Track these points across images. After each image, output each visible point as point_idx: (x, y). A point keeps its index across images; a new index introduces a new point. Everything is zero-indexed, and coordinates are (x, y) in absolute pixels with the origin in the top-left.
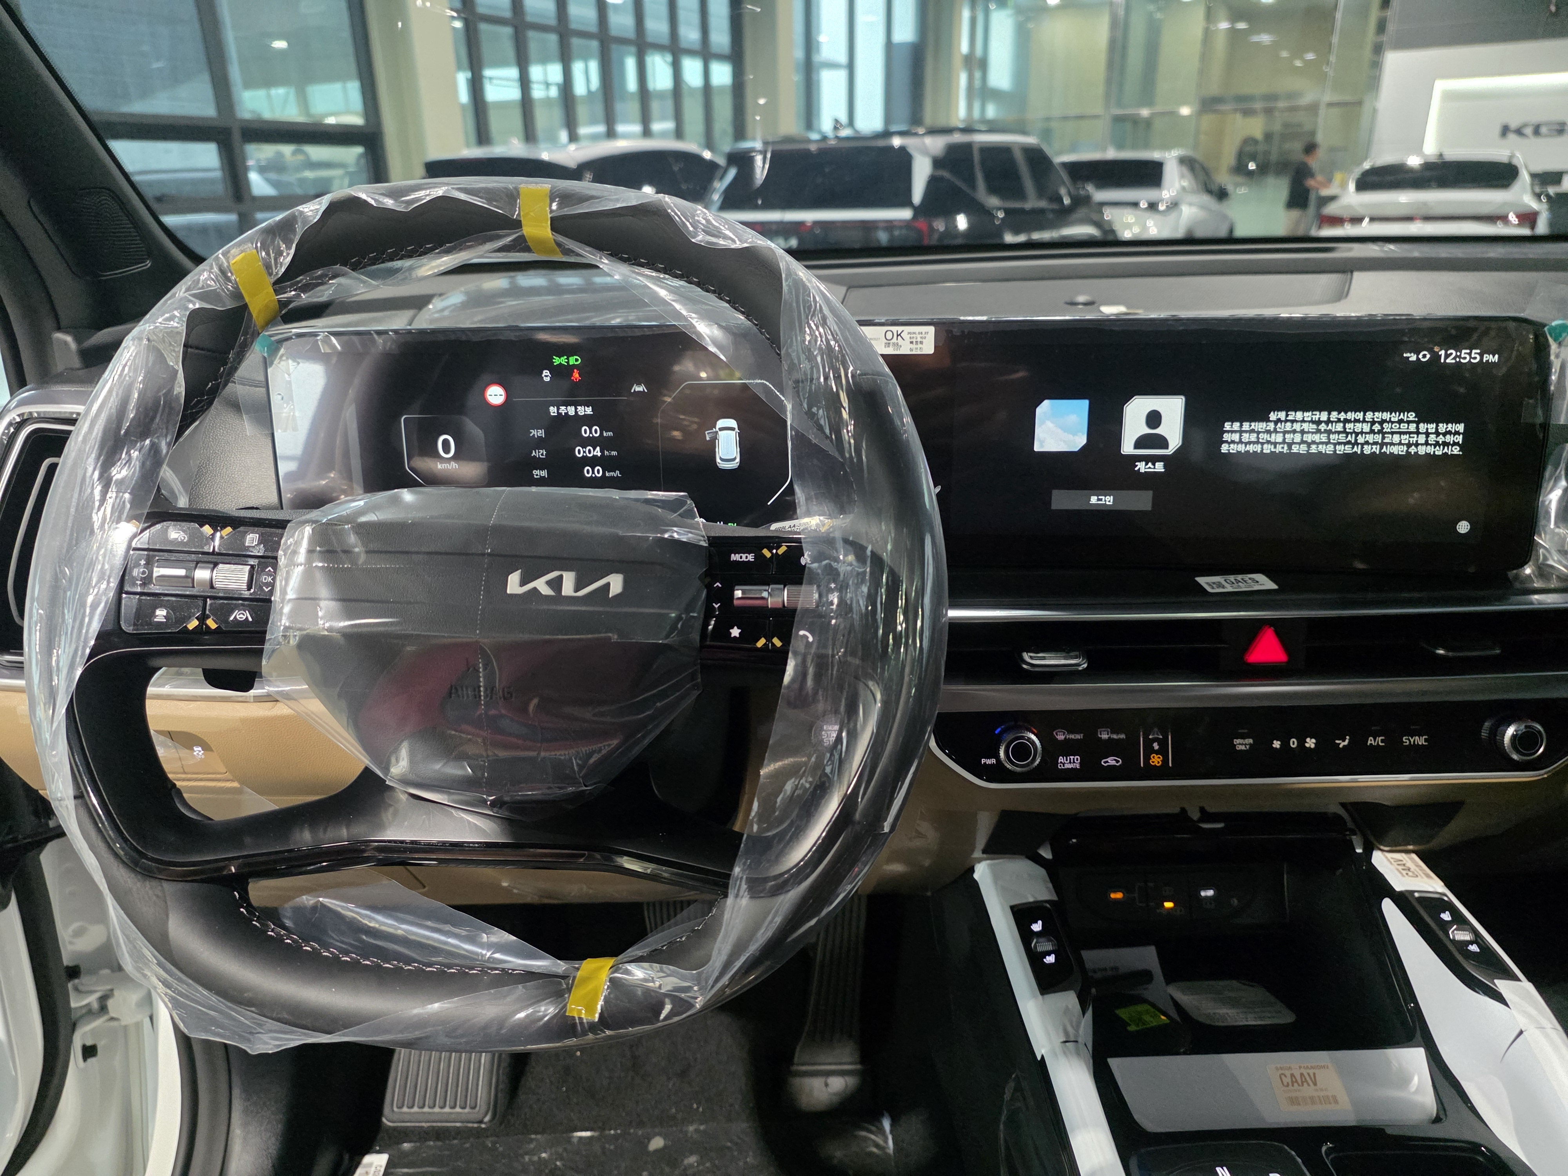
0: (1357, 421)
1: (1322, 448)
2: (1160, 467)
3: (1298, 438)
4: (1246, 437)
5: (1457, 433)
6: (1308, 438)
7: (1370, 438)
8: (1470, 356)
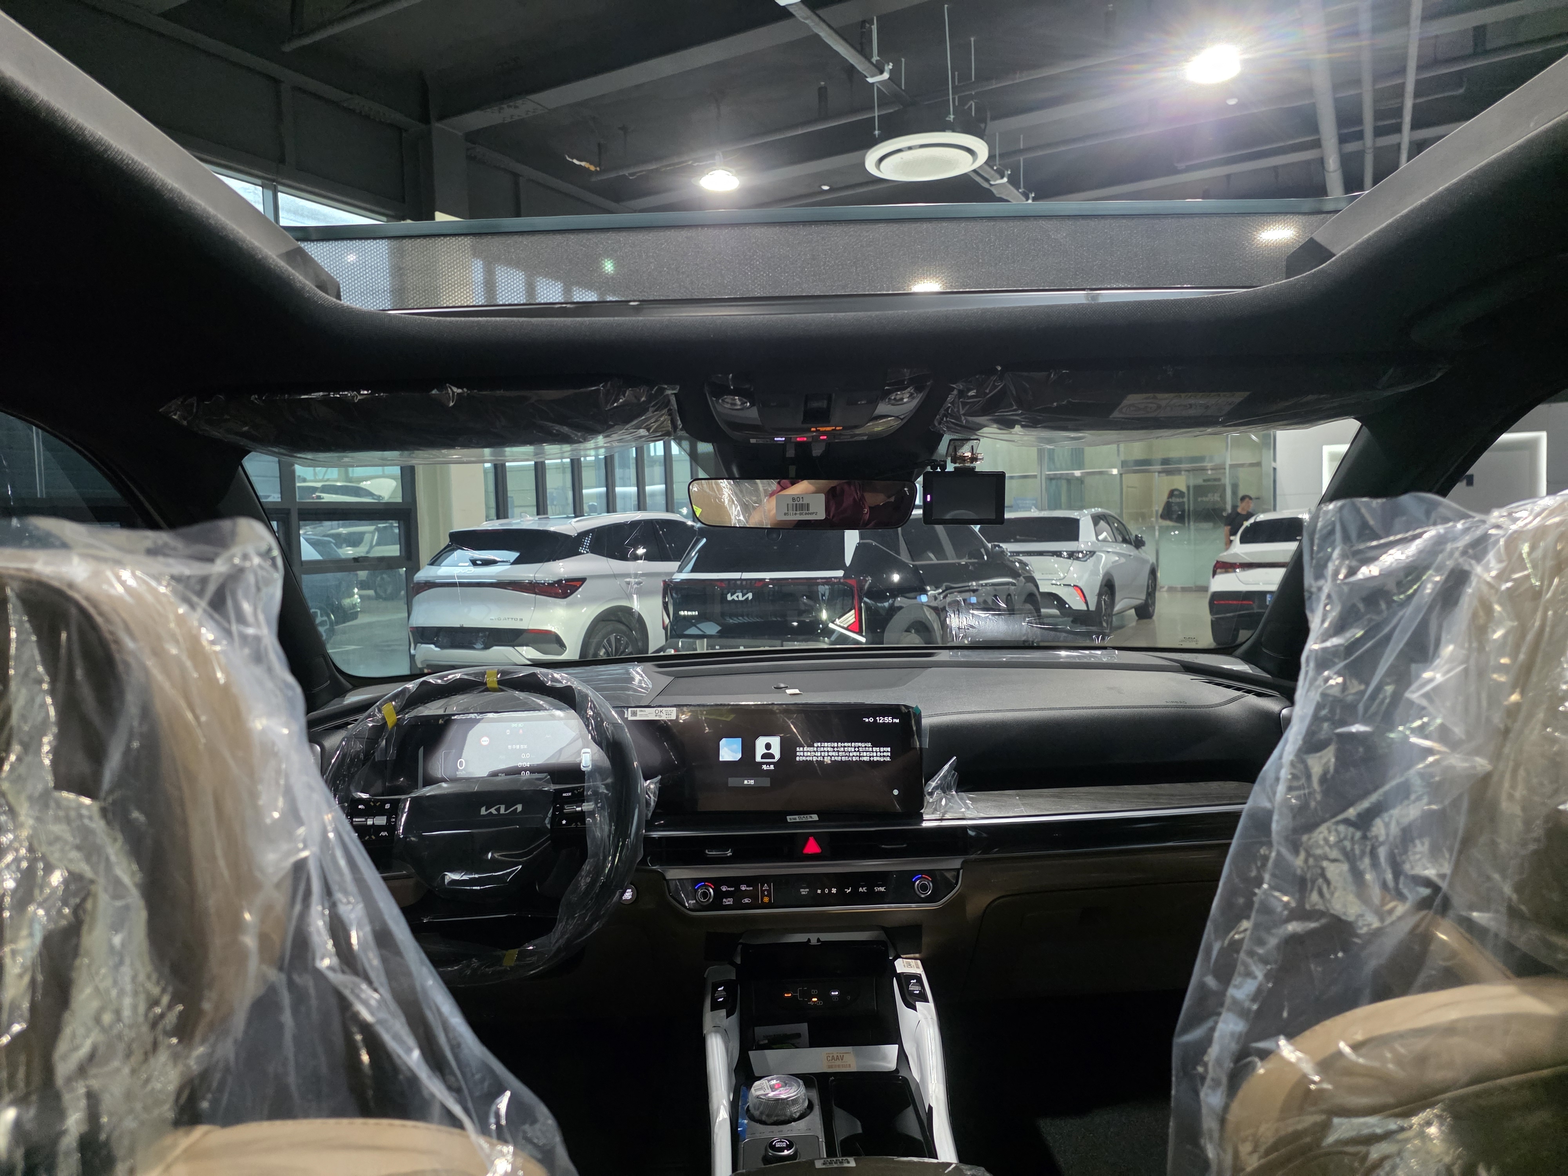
0: (849, 747)
1: (836, 758)
2: (772, 767)
3: (826, 754)
4: (805, 753)
5: (888, 752)
6: (830, 754)
7: (855, 754)
8: (888, 720)
